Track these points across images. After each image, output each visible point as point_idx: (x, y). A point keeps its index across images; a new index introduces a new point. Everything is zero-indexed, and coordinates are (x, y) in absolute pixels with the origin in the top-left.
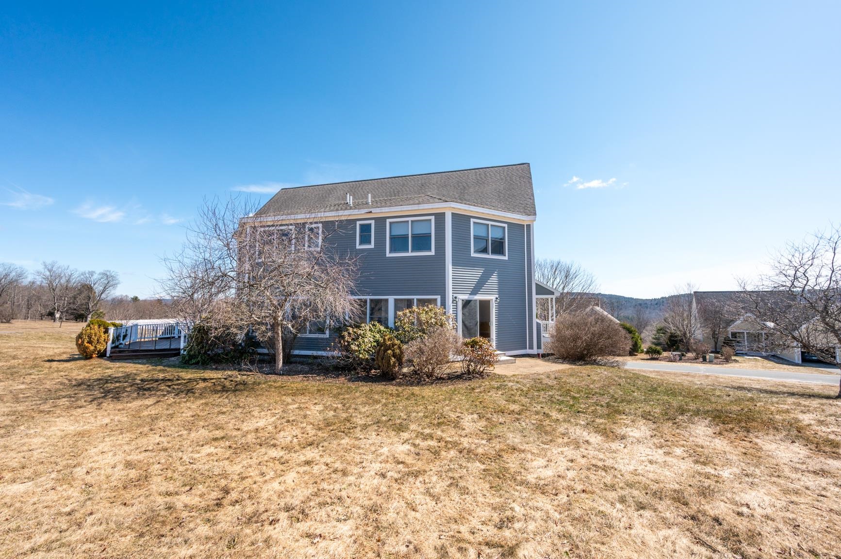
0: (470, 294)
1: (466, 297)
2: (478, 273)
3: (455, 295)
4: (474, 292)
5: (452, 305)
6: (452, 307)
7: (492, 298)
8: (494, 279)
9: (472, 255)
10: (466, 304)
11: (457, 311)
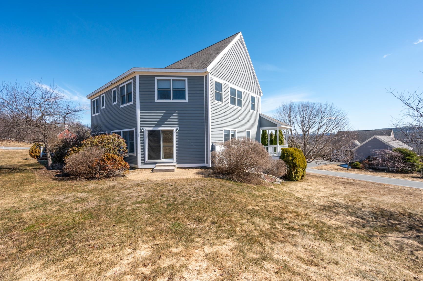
0: (154, 127)
1: (151, 129)
2: (160, 114)
3: (142, 128)
4: (158, 125)
5: (140, 133)
6: (140, 135)
7: (174, 129)
8: (175, 116)
9: (156, 101)
10: (151, 133)
11: (144, 138)
